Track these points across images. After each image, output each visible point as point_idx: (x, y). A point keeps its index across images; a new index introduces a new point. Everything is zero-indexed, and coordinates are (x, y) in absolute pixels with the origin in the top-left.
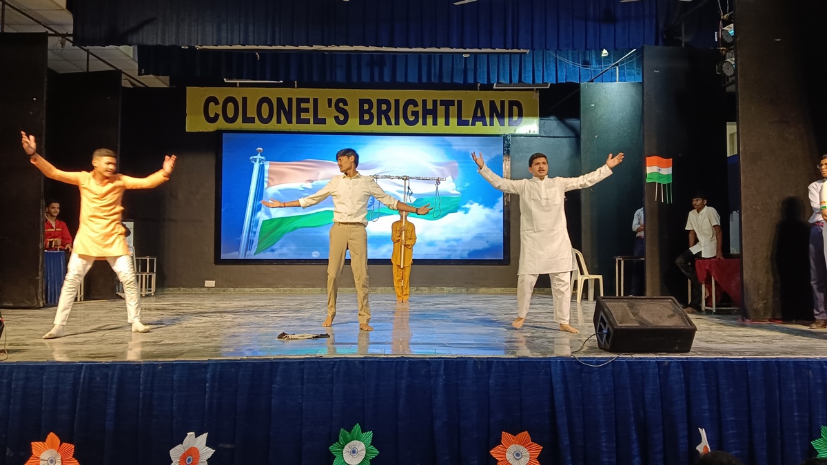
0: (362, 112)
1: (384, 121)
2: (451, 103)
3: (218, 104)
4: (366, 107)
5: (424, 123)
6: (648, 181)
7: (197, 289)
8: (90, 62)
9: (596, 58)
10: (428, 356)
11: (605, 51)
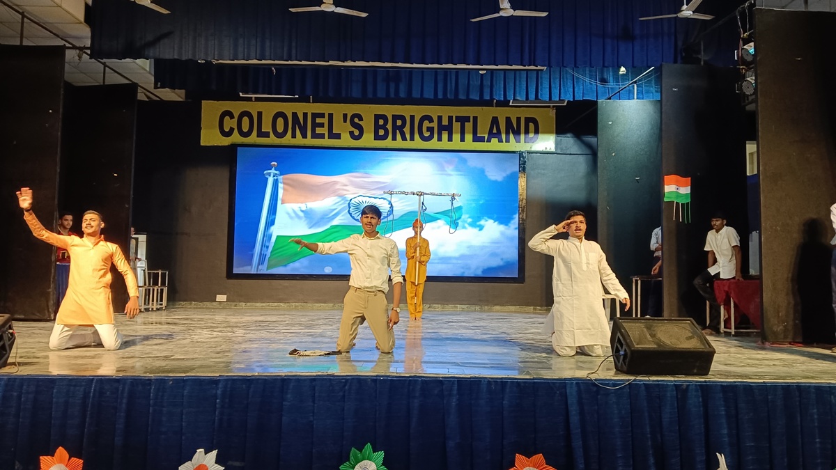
0: (377, 127)
1: (399, 137)
2: (467, 119)
3: (234, 118)
4: (381, 122)
5: (440, 139)
6: (666, 200)
7: (208, 304)
8: (106, 75)
9: (613, 75)
10: (441, 376)
11: (623, 70)
